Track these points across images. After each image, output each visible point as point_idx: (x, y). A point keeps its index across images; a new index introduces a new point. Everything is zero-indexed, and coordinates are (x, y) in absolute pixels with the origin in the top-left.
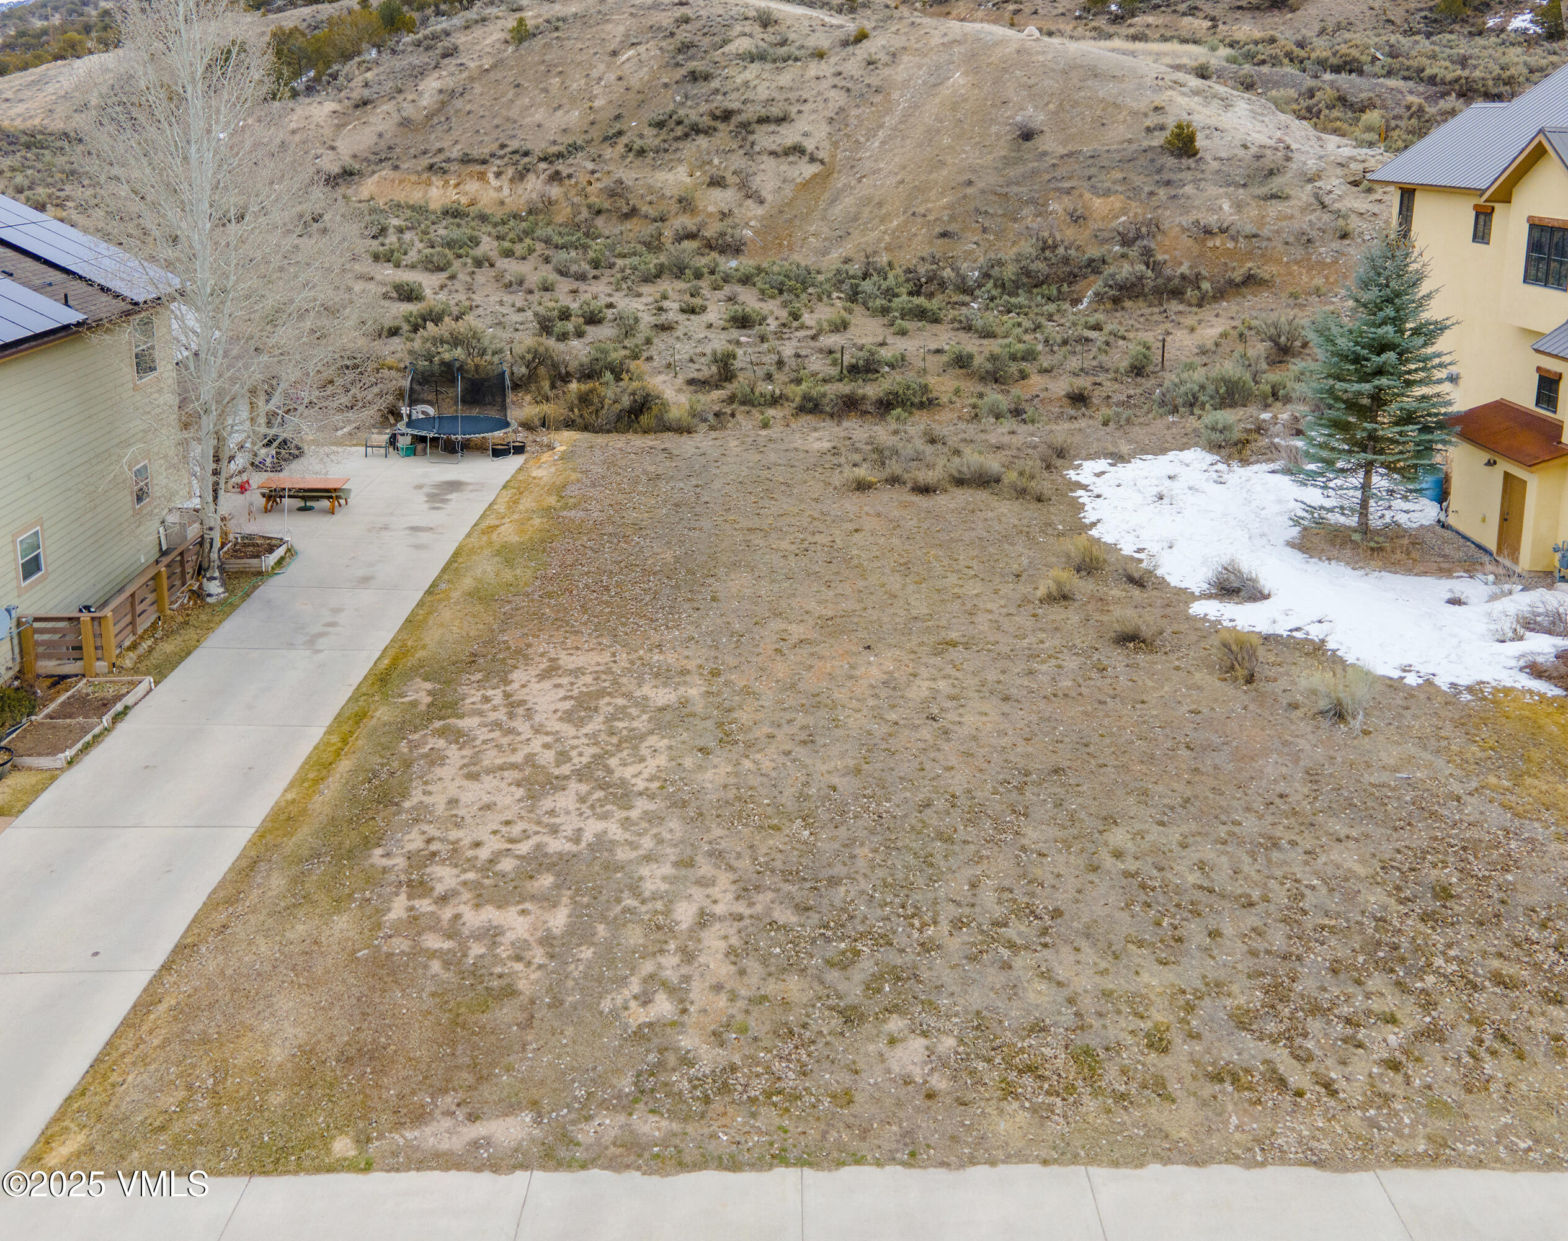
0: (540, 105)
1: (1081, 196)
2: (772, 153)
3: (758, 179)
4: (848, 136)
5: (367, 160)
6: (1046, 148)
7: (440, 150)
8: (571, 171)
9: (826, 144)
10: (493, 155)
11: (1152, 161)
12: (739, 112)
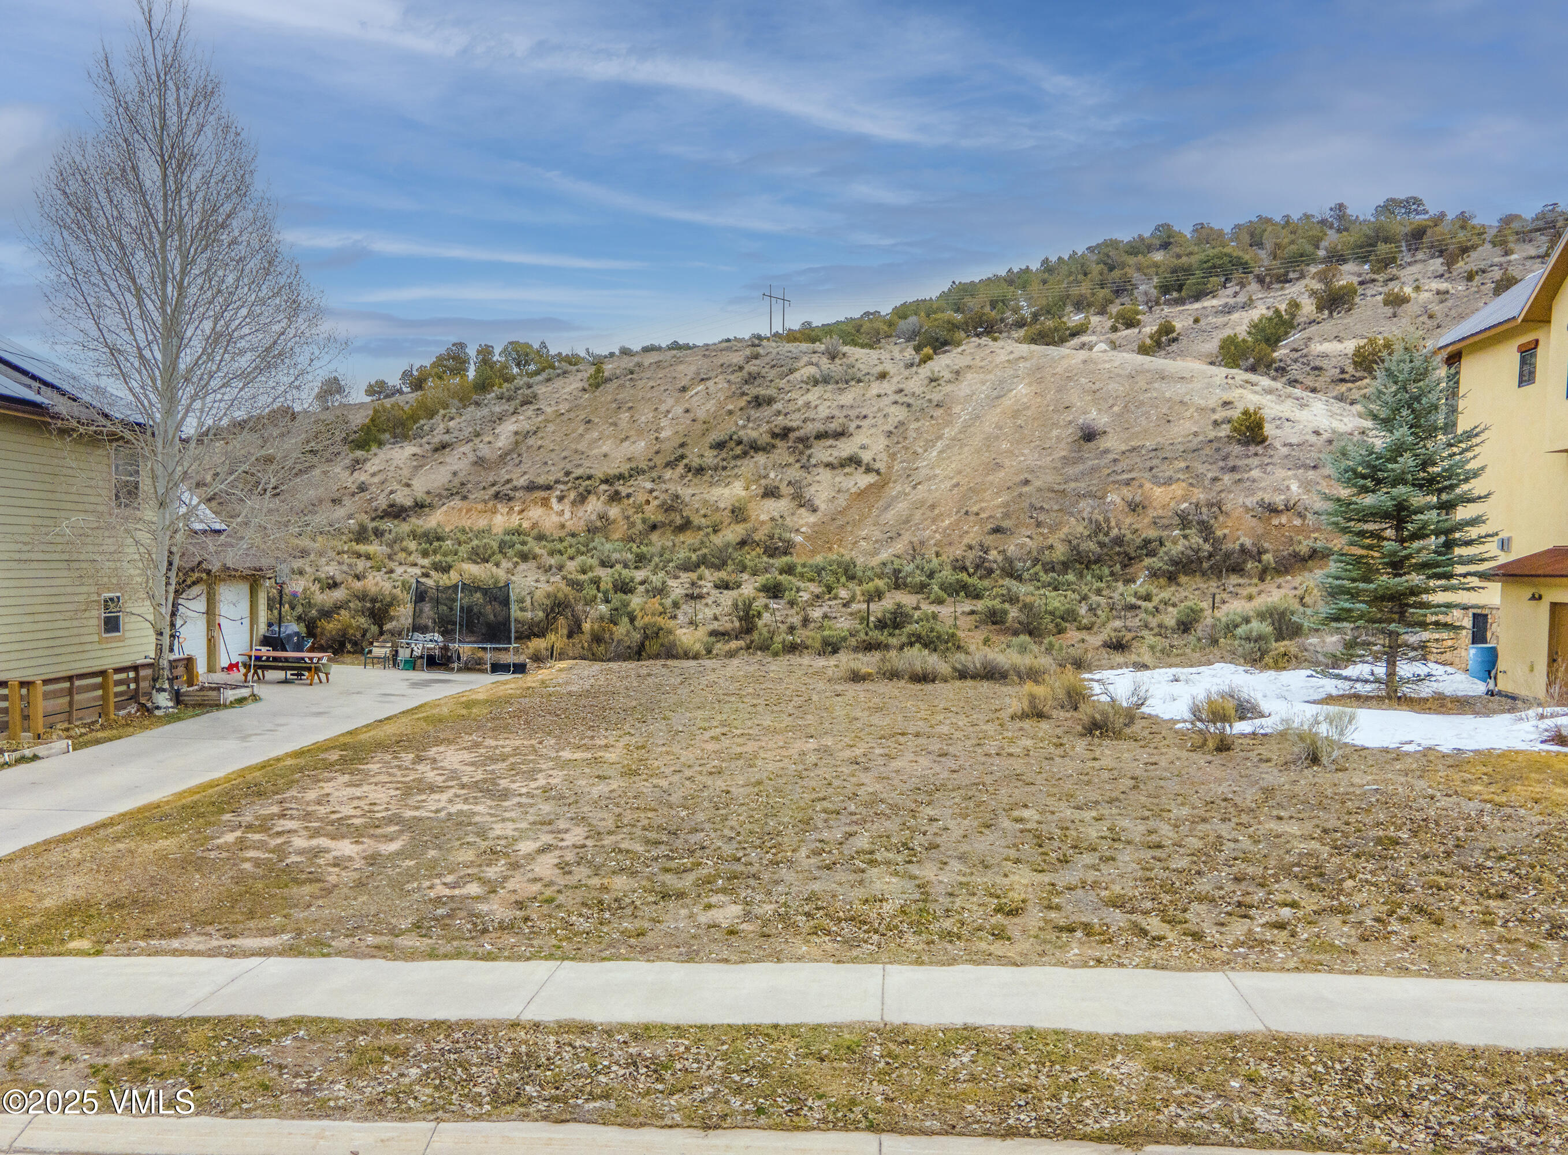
0: (608, 437)
1: (1141, 486)
2: (829, 465)
3: (812, 489)
4: (906, 448)
5: (439, 495)
6: (1108, 445)
7: (508, 481)
8: (630, 490)
9: (884, 456)
10: (557, 482)
11: (1218, 450)
12: (798, 428)
